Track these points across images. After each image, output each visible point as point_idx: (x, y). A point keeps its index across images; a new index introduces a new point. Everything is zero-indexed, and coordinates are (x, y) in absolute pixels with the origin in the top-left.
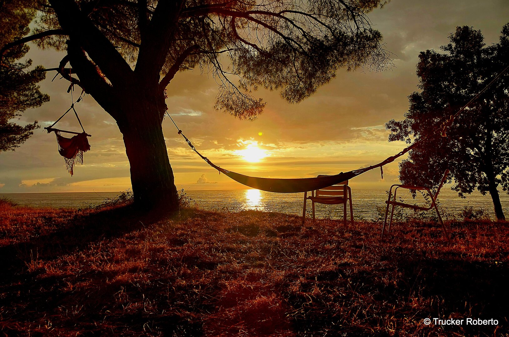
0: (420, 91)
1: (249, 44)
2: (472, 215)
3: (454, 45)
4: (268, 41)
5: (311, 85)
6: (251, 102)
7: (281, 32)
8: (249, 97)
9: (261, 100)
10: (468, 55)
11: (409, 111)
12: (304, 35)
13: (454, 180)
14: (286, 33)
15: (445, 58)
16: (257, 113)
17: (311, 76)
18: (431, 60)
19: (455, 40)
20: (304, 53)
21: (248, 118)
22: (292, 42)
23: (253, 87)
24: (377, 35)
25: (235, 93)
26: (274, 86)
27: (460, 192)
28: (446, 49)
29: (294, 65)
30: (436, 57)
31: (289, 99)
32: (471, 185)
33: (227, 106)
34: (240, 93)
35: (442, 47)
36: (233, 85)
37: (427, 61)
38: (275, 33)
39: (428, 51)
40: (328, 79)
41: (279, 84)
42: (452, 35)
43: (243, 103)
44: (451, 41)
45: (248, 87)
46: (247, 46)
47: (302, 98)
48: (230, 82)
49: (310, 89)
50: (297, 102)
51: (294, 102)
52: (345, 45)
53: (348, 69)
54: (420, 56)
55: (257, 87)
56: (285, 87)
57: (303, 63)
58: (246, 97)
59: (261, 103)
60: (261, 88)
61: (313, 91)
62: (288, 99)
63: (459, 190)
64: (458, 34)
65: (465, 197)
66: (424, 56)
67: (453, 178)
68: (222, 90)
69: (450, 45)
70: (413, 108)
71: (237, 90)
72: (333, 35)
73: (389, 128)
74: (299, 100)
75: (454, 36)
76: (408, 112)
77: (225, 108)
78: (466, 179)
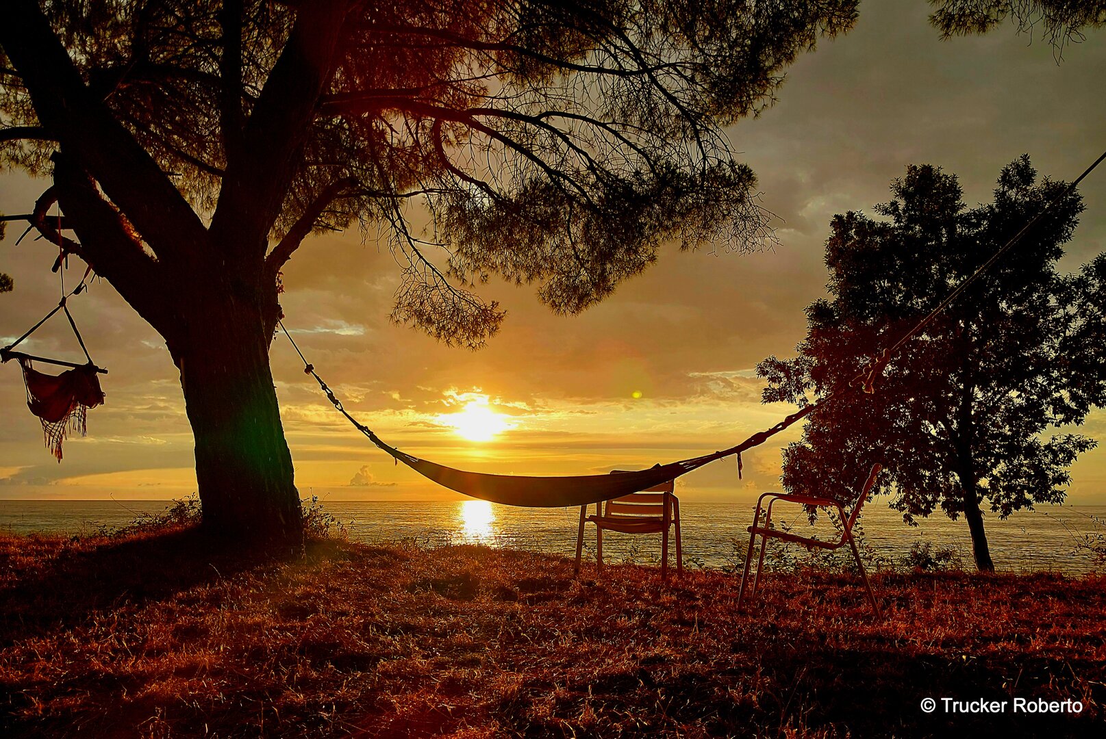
0: (831, 298)
1: (471, 180)
2: (929, 560)
3: (902, 204)
4: (514, 177)
5: (603, 277)
6: (474, 309)
7: (541, 158)
8: (469, 297)
9: (494, 304)
10: (931, 227)
11: (807, 339)
12: (591, 168)
13: (896, 487)
14: (551, 160)
15: (884, 230)
16: (486, 332)
17: (605, 256)
18: (856, 233)
19: (904, 193)
20: (589, 205)
21: (466, 343)
22: (564, 180)
23: (478, 275)
24: (745, 175)
25: (437, 286)
26: (524, 275)
27: (906, 512)
28: (886, 211)
29: (569, 233)
30: (866, 228)
31: (556, 306)
32: (930, 498)
33: (420, 314)
34: (448, 286)
35: (877, 208)
36: (433, 270)
37: (848, 235)
38: (529, 161)
39: (850, 215)
40: (640, 266)
41: (534, 271)
42: (899, 183)
43: (457, 310)
44: (897, 196)
45: (468, 275)
46: (465, 186)
47: (584, 303)
48: (426, 263)
49: (602, 285)
50: (573, 312)
51: (567, 311)
52: (678, 193)
53: (682, 246)
54: (833, 224)
55: (486, 276)
56: (548, 280)
57: (587, 227)
58: (462, 297)
59: (496, 312)
60: (496, 278)
61: (609, 290)
62: (554, 305)
63: (904, 509)
64: (910, 181)
65: (916, 524)
66: (842, 224)
67: (894, 484)
68: (410, 280)
69: (894, 204)
70: (816, 333)
71: (443, 280)
72: (653, 171)
73: (764, 375)
74: (578, 308)
75: (903, 185)
76: (805, 342)
77: (414, 320)
78: (920, 485)
